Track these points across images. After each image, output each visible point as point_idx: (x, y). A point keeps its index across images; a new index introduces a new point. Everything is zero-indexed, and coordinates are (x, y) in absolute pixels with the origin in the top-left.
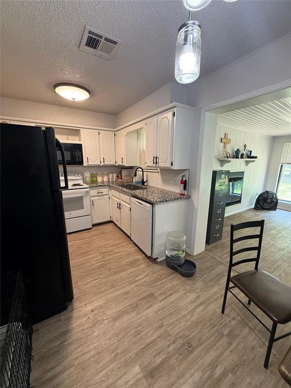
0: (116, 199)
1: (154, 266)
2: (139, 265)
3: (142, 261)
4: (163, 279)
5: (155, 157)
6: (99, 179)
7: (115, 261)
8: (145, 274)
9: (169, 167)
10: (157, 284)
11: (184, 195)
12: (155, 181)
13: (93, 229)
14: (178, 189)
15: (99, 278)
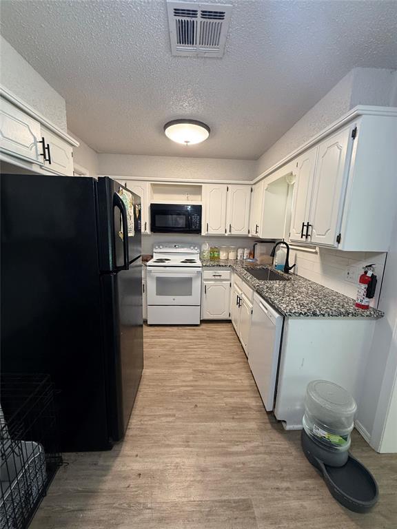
0: (238, 290)
1: (275, 435)
2: (245, 420)
3: (254, 414)
4: (283, 478)
5: (306, 224)
6: (223, 255)
7: (210, 393)
8: (249, 445)
9: (332, 246)
10: (266, 483)
11: (367, 307)
12: (309, 267)
13: (201, 327)
14: (353, 292)
15: (174, 416)
